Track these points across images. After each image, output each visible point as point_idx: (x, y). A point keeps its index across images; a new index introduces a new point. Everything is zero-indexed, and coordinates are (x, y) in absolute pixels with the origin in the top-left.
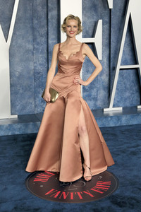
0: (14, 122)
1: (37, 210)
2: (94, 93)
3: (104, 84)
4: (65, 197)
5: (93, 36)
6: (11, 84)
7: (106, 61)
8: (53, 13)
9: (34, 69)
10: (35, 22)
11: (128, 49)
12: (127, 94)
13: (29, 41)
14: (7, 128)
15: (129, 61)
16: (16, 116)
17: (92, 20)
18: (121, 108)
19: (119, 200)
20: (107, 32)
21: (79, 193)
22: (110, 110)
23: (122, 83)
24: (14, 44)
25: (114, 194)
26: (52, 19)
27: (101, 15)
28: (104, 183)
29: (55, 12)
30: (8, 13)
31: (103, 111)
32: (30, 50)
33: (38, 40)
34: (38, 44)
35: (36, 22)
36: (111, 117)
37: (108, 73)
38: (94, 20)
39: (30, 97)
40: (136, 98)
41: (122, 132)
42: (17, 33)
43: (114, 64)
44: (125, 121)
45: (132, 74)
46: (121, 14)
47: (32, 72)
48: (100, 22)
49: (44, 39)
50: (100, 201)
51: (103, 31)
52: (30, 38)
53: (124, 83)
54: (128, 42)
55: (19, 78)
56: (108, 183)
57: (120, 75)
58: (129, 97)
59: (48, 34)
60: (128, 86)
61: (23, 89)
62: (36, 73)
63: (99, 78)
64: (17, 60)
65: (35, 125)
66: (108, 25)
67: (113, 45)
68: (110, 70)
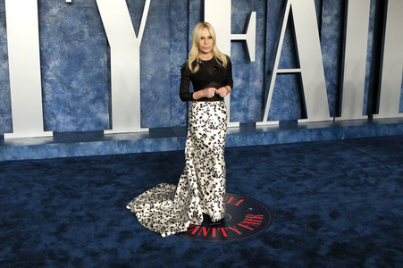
0: (145, 137)
1: (170, 249)
2: (244, 102)
3: (257, 91)
4: (205, 234)
5: (244, 32)
6: (141, 90)
7: (259, 63)
8: (195, 3)
9: (170, 72)
10: (173, 13)
11: (288, 49)
12: (286, 105)
13: (165, 37)
14: (135, 144)
15: (288, 63)
16: (147, 130)
17: (244, 12)
18: (277, 122)
19: (273, 239)
20: (262, 27)
21: (222, 229)
22: (264, 124)
23: (280, 91)
24: (146, 39)
25: (267, 231)
26: (194, 9)
27: (255, 7)
28: (255, 217)
29: (198, 2)
31: (255, 125)
32: (166, 48)
33: (176, 36)
34: (176, 40)
35: (174, 13)
36: (265, 133)
37: (262, 78)
38: (247, 12)
39: (164, 106)
40: (295, 110)
42: (151, 27)
43: (269, 67)
44: (282, 138)
45: (291, 82)
47: (167, 76)
48: (254, 14)
49: (183, 35)
50: (248, 240)
51: (257, 26)
52: (167, 33)
53: (282, 91)
54: (288, 41)
55: (151, 82)
56: (260, 217)
57: (278, 81)
58: (287, 109)
59: (188, 29)
60: (286, 94)
61: (156, 96)
62: (172, 76)
63: (251, 84)
64: (149, 59)
65: (171, 141)
66: (263, 18)
67: (269, 44)
68: (264, 75)
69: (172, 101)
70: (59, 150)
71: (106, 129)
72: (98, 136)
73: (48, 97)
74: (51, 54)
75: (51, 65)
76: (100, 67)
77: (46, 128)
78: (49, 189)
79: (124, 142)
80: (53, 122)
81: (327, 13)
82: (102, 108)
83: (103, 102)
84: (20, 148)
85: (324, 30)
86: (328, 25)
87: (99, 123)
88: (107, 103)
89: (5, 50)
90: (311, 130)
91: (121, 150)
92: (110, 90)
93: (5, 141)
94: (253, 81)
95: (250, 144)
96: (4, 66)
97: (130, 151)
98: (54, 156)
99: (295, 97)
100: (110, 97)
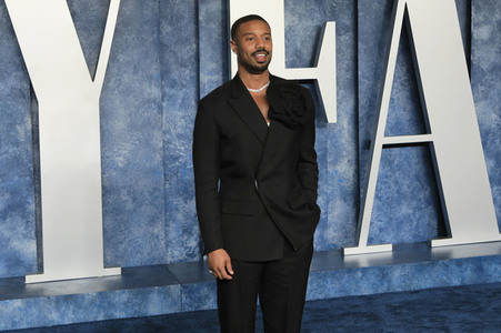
0: (113, 286)
3: (345, 184)
5: (313, 63)
6: (103, 188)
7: (347, 125)
8: (211, 7)
9: (164, 149)
10: (167, 28)
11: (403, 95)
12: (405, 210)
13: (150, 78)
14: (92, 302)
15: (406, 125)
16: (117, 271)
18: (388, 248)
20: (349, 53)
22: (361, 252)
23: (390, 181)
24: (111, 84)
26: (209, 20)
27: (333, 12)
29: (216, 6)
30: (96, 7)
31: (343, 255)
32: (154, 101)
33: (174, 75)
34: (173, 84)
35: (169, 29)
36: (364, 270)
37: (352, 157)
38: (317, 23)
39: (153, 221)
40: (426, 220)
41: (394, 310)
42: (121, 58)
43: (367, 133)
44: (399, 280)
45: (414, 158)
46: (382, 9)
47: (158, 157)
48: (331, 27)
49: (188, 73)
51: (338, 51)
52: (154, 70)
53: (396, 182)
54: (403, 78)
55: (124, 171)
57: (383, 159)
58: (408, 219)
59: (198, 60)
60: (405, 189)
61: (134, 199)
62: (168, 158)
63: (330, 170)
64: (119, 124)
65: (167, 294)
66: (351, 34)
67: (364, 85)
68: (357, 149)
69: (168, 209)
71: (30, 272)
72: (13, 287)
76: (17, 144)
79: (68, 298)
81: (481, 18)
82: (21, 229)
83: (24, 216)
85: (477, 54)
86: (485, 43)
87: (15, 260)
88: (32, 218)
90: (460, 262)
91: (63, 316)
92: (38, 191)
94: (335, 162)
95: (333, 295)
97: (81, 317)
99: (424, 194)
100: (39, 205)
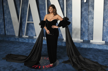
70: (107, 47)
73: (104, 31)
74: (107, 18)
75: (106, 21)
77: (103, 40)
78: (104, 59)
80: (105, 38)
84: (95, 45)
89: (93, 16)
93: (91, 42)
96: (92, 21)
98: (105, 49)
